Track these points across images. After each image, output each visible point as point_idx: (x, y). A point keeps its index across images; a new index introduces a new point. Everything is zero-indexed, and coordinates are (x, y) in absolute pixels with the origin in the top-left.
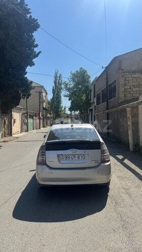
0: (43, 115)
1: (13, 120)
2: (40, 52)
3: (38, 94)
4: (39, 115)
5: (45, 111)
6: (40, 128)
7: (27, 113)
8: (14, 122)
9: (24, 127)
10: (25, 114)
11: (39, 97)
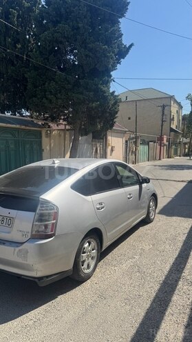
0: (168, 140)
1: (110, 148)
2: (131, 46)
3: (160, 109)
4: (161, 139)
5: (172, 133)
6: (160, 159)
7: (136, 138)
8: (112, 150)
9: (130, 157)
10: (133, 138)
11: (161, 114)
